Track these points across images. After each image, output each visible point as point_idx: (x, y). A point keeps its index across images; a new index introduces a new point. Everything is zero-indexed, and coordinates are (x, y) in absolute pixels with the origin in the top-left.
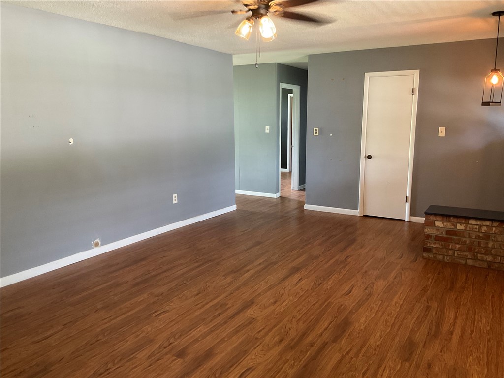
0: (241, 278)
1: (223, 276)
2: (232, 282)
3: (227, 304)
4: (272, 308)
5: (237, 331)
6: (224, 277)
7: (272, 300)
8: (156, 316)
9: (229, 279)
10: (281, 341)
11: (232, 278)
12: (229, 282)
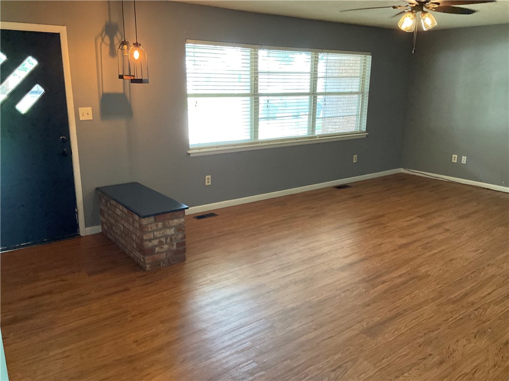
0: (409, 269)
1: (430, 275)
2: (420, 266)
3: (422, 249)
4: (384, 241)
5: (414, 234)
6: (429, 273)
7: (383, 245)
8: (479, 250)
9: (423, 270)
10: (386, 227)
11: (419, 270)
12: (423, 267)
